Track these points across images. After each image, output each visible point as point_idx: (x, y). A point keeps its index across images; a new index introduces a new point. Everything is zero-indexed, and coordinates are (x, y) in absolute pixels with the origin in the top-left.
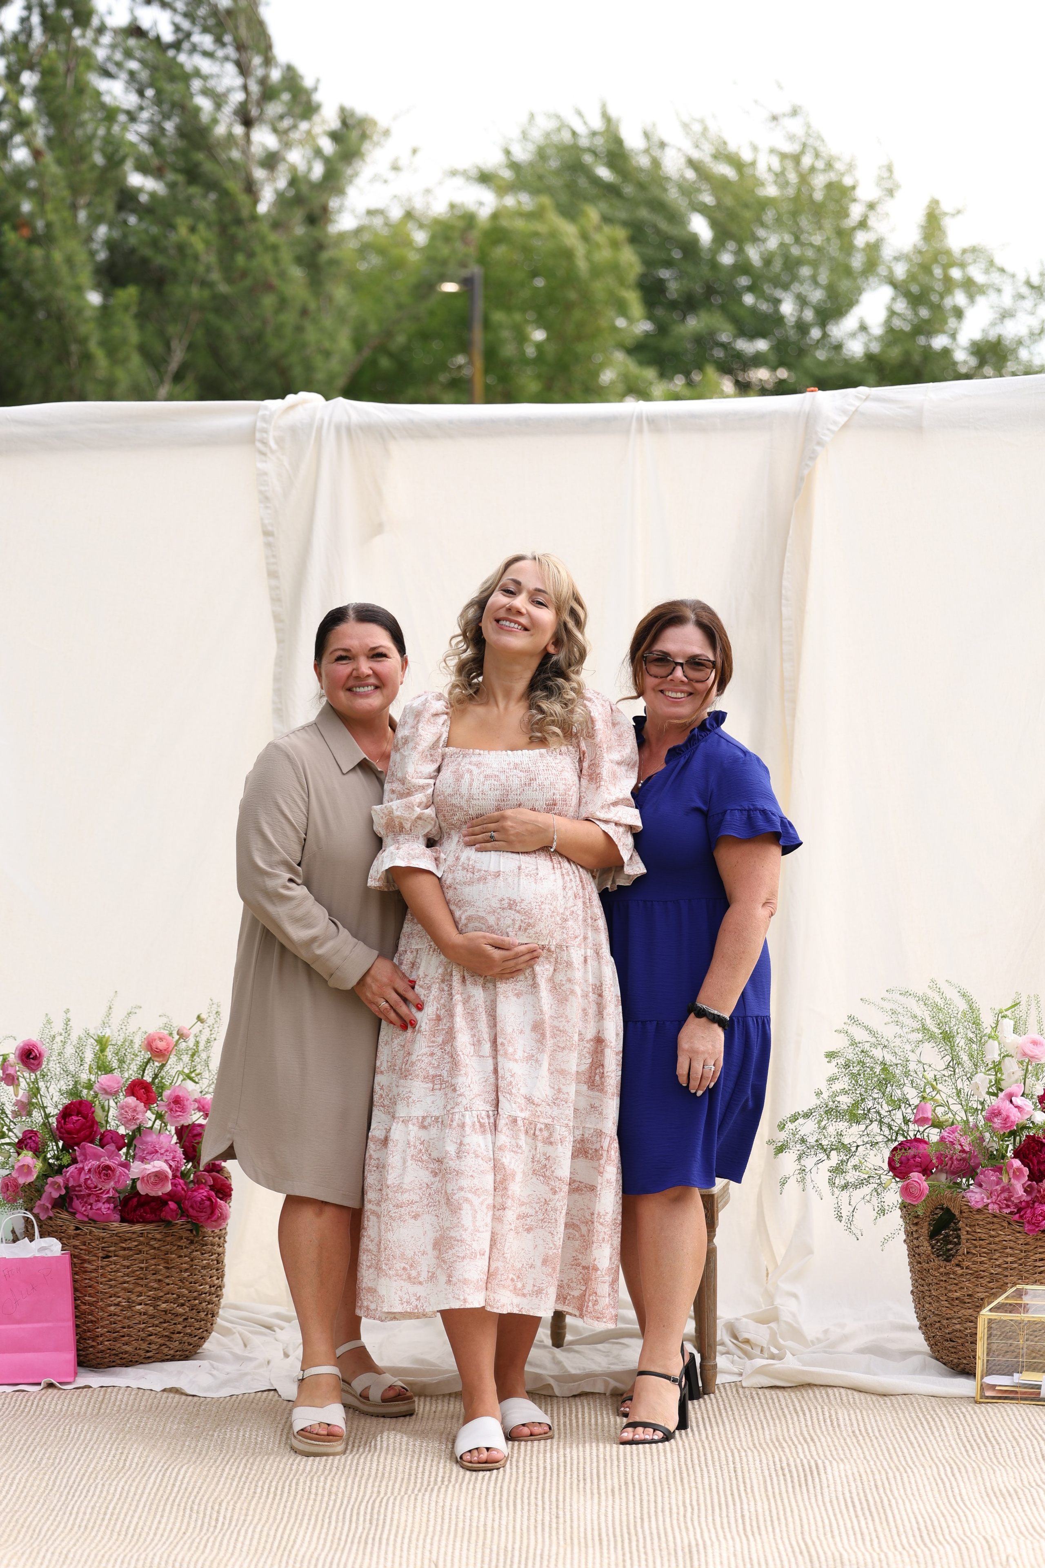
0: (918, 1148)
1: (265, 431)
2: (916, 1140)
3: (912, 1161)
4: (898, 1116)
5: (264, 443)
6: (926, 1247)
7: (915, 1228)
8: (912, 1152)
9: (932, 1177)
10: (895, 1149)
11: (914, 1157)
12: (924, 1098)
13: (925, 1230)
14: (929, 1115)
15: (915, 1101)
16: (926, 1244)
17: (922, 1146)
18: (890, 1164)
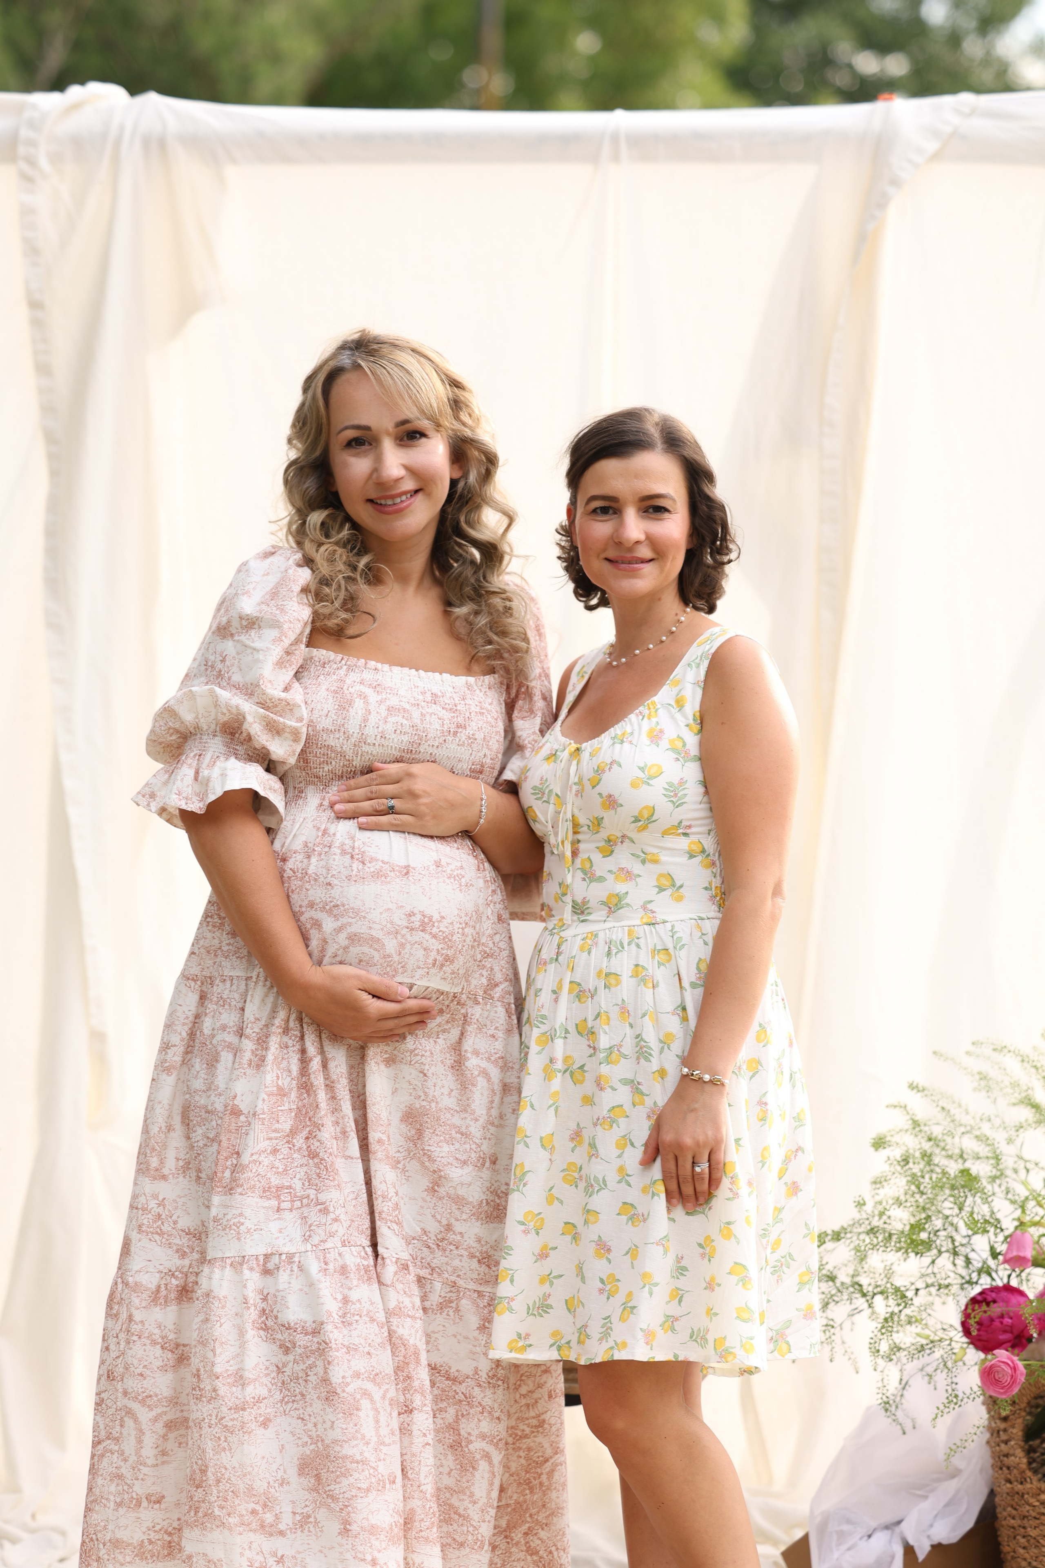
0: (1007, 1302)
1: (32, 143)
2: (1008, 1288)
3: (997, 1323)
4: (981, 1245)
5: (31, 162)
6: (1019, 1458)
7: (1002, 1425)
8: (996, 1310)
9: (1031, 1347)
10: (974, 1301)
11: (1002, 1316)
12: (1022, 1224)
13: (1017, 1431)
14: (1029, 1253)
15: (1009, 1226)
16: (1019, 1453)
17: (1015, 1299)
18: (964, 1324)
